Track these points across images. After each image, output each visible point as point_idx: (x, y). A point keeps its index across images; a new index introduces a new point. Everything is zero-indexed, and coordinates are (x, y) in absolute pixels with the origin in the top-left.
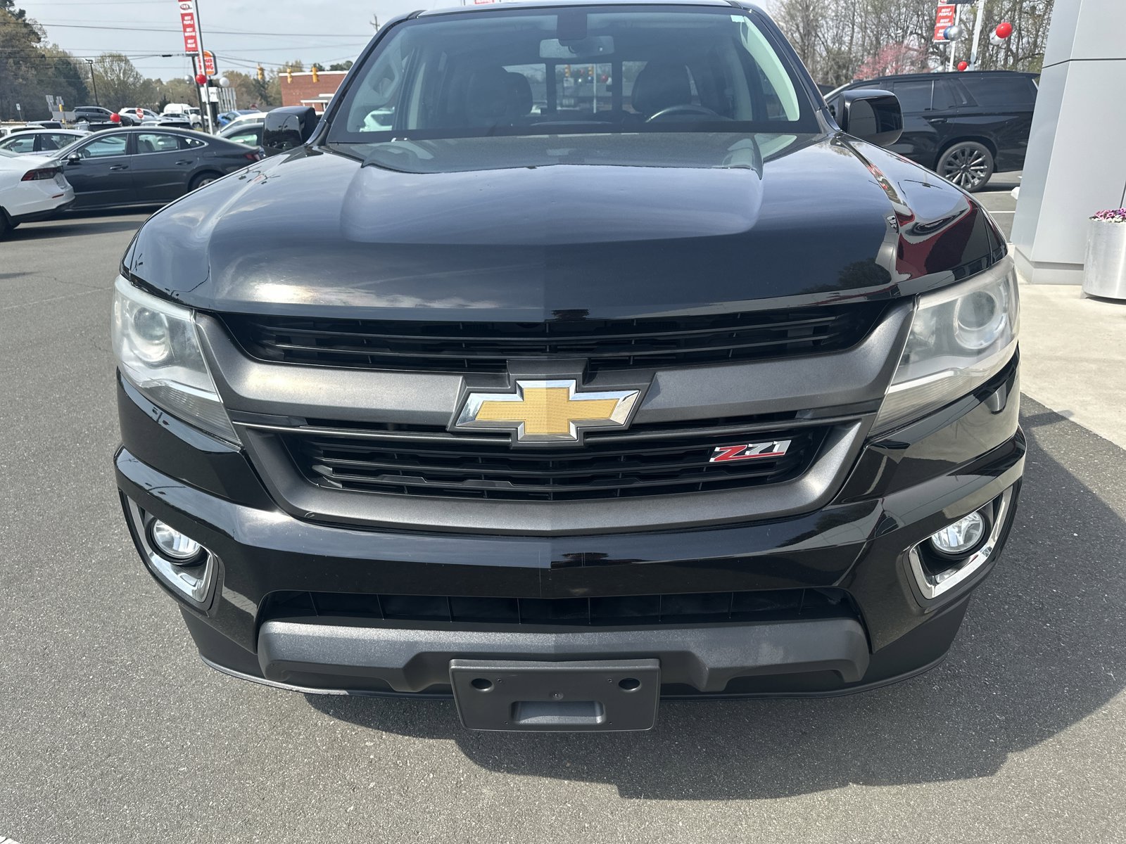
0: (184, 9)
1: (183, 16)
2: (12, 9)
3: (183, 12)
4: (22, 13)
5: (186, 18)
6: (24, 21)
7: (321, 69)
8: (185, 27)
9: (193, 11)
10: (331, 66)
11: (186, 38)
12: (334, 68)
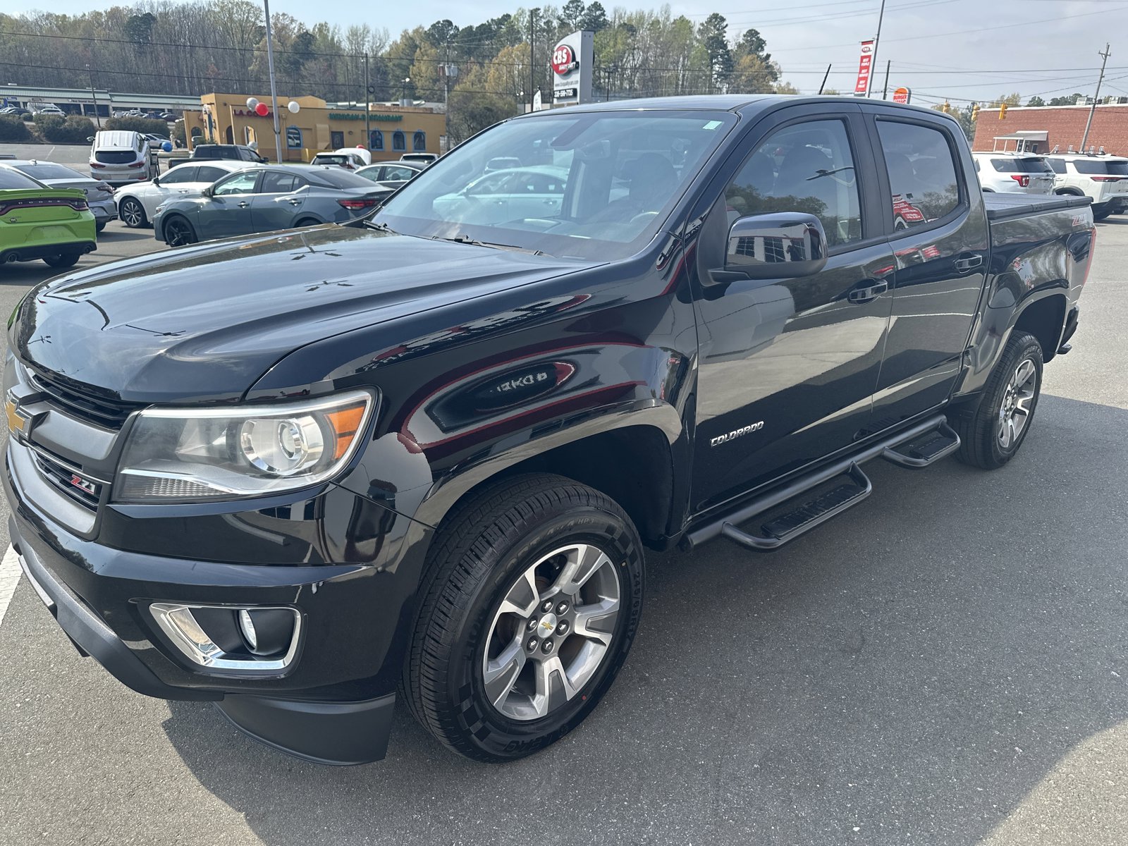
0: (864, 52)
1: (863, 58)
2: (761, 54)
3: (863, 54)
4: (768, 56)
5: (864, 60)
6: (768, 63)
7: (1040, 103)
8: (862, 68)
9: (872, 53)
10: (1053, 100)
11: (860, 79)
12: (1055, 102)
